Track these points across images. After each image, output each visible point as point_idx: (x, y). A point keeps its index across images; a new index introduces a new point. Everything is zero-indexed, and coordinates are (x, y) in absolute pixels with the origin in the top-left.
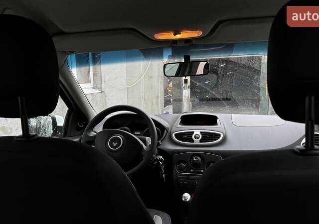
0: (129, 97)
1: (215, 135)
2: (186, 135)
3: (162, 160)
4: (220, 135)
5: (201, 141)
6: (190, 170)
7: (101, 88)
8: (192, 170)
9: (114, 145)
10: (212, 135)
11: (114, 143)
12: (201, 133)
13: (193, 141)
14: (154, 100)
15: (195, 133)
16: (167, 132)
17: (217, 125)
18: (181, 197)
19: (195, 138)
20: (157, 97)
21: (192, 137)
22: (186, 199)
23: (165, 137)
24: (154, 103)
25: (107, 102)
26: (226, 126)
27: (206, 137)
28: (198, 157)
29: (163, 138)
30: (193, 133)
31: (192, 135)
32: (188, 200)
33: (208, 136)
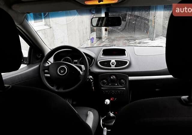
0: (68, 30)
1: (124, 62)
2: (106, 62)
3: (92, 79)
4: (127, 62)
5: (115, 66)
6: (109, 84)
7: (50, 25)
8: (110, 84)
9: (62, 72)
10: (122, 62)
11: (61, 71)
12: (116, 61)
13: (111, 66)
14: (84, 31)
15: (112, 61)
16: (95, 60)
17: (125, 55)
18: (104, 102)
19: (112, 64)
20: (86, 29)
21: (110, 64)
22: (107, 103)
23: (93, 63)
24: (85, 33)
25: (54, 34)
26: (130, 56)
27: (119, 63)
28: (114, 76)
29: (92, 64)
30: (111, 61)
31: (110, 62)
32: (108, 104)
33: (120, 63)
